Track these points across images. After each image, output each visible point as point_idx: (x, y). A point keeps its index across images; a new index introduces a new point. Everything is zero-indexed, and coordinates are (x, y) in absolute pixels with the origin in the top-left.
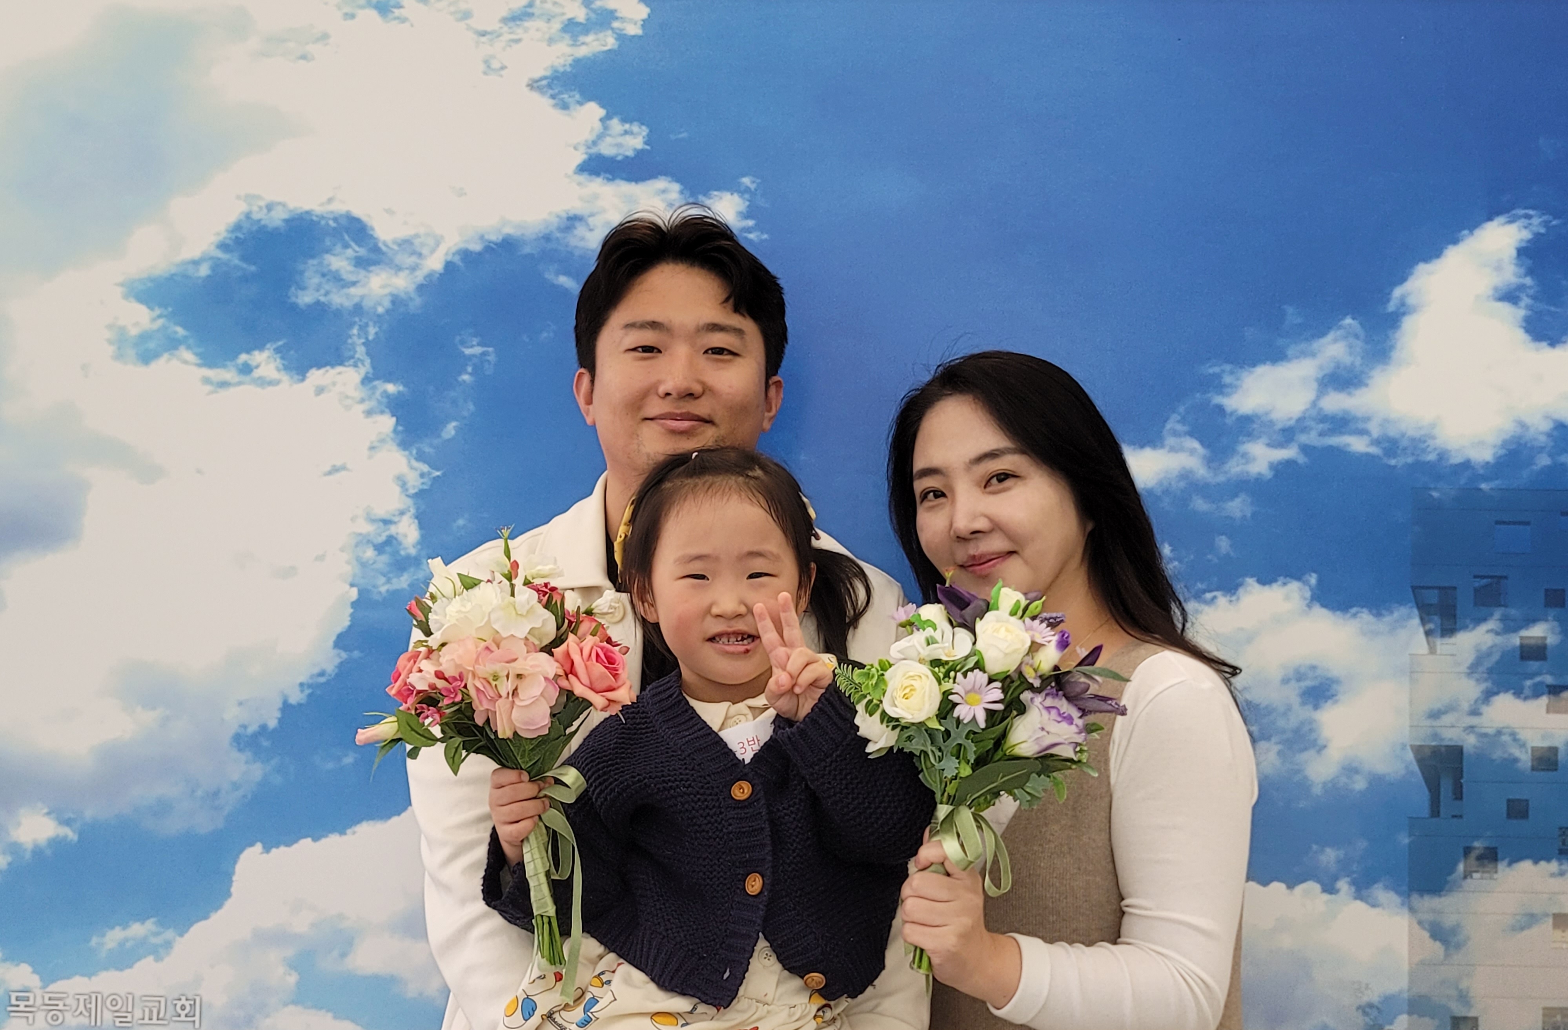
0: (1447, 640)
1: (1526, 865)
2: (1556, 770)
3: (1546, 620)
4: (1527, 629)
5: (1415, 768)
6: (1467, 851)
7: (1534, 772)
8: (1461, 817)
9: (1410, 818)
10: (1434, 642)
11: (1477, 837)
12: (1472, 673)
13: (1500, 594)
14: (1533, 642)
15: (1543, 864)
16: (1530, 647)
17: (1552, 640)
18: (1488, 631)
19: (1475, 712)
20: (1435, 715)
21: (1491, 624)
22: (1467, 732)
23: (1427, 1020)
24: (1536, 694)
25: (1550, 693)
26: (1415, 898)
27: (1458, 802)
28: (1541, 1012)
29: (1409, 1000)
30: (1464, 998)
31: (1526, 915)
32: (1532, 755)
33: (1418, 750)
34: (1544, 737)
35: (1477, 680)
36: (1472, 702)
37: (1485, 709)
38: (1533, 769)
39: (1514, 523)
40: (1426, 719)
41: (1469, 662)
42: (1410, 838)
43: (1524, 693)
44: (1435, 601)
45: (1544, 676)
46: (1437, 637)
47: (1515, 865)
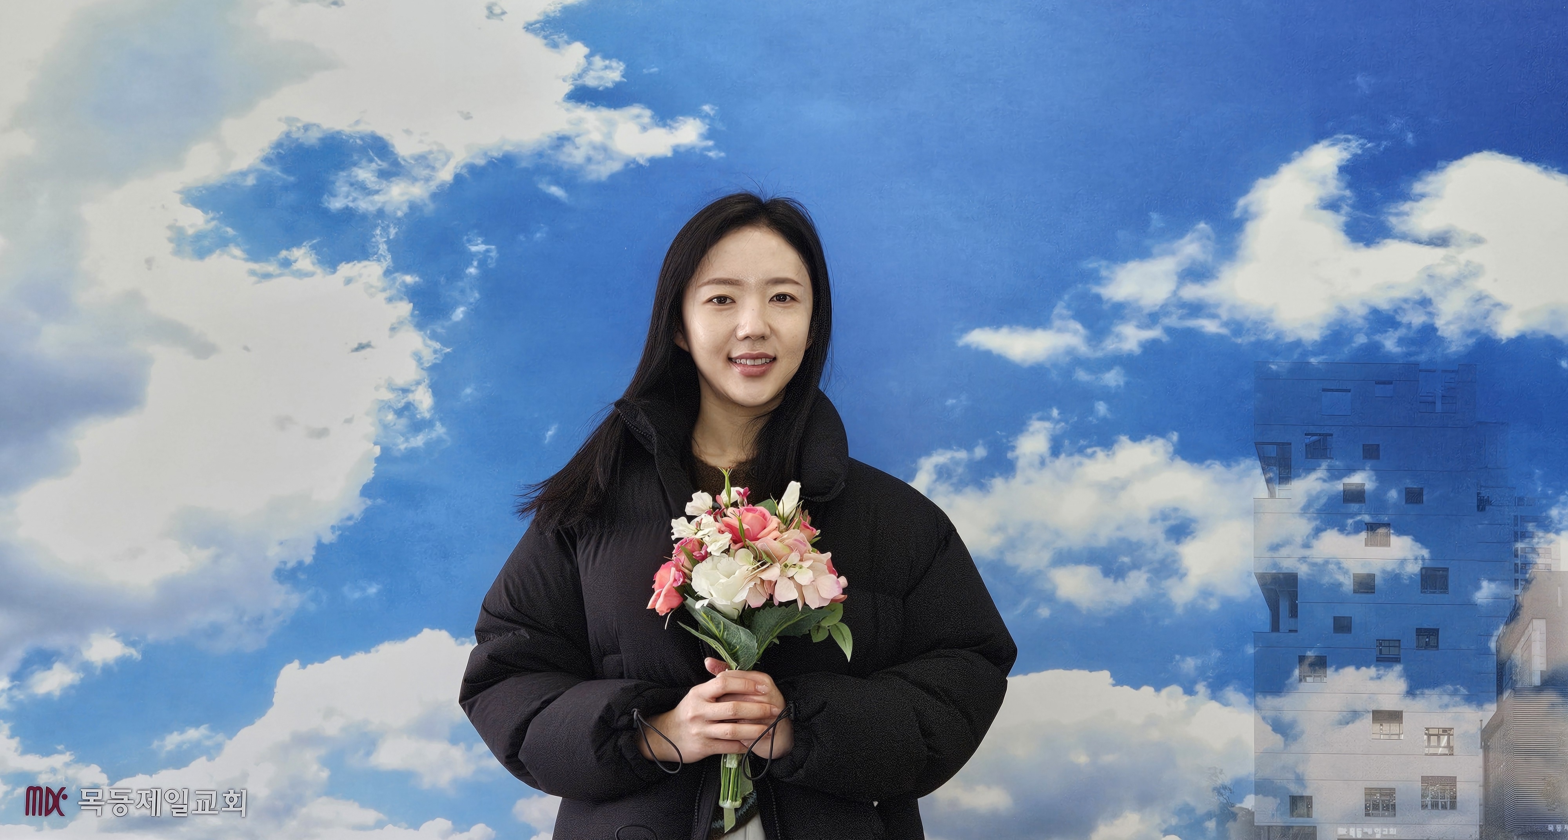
0: (1283, 487)
1: (1350, 671)
2: (1373, 592)
3: (1365, 470)
4: (1348, 477)
5: (1259, 591)
6: (1302, 659)
7: (1356, 595)
9: (1254, 632)
10: (1274, 488)
11: (1310, 648)
12: (1305, 513)
13: (1326, 449)
14: (1354, 487)
15: (1364, 669)
16: (1352, 492)
17: (1369, 486)
18: (1316, 479)
19: (1307, 546)
20: (1275, 548)
21: (1321, 473)
22: (1301, 561)
23: (1270, 799)
24: (1357, 530)
25: (1368, 530)
26: (1260, 699)
27: (1293, 619)
28: (1364, 792)
29: (1255, 782)
30: (1300, 780)
31: (1350, 711)
32: (1354, 579)
33: (1261, 577)
34: (1363, 566)
35: (1309, 519)
36: (1305, 537)
37: (1315, 543)
38: (1355, 592)
39: (1337, 390)
40: (1268, 551)
41: (1302, 504)
42: (1254, 649)
43: (1347, 530)
44: (1274, 455)
45: (1363, 515)
46: (1276, 484)
47: (1341, 671)
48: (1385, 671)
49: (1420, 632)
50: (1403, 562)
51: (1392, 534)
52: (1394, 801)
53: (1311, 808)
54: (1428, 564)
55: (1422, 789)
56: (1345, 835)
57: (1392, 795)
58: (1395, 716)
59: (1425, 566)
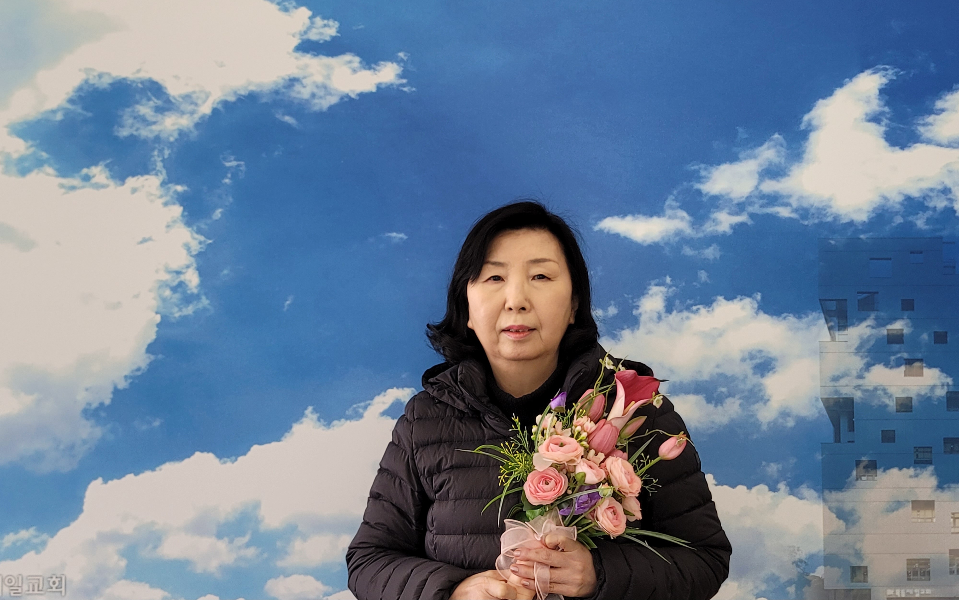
0: (841, 332)
1: (894, 471)
2: (911, 411)
3: (903, 319)
4: (891, 325)
5: (825, 412)
6: (858, 463)
7: (898, 413)
8: (853, 442)
9: (821, 443)
10: (834, 334)
11: (864, 455)
12: (858, 352)
13: (874, 303)
14: (895, 332)
15: (905, 469)
16: (893, 335)
17: (906, 331)
18: (867, 326)
19: (860, 377)
20: (836, 379)
21: (869, 322)
22: (856, 389)
23: (836, 569)
24: (898, 365)
25: (906, 364)
26: (826, 493)
27: (851, 433)
28: (906, 562)
29: (825, 557)
30: (858, 554)
31: (895, 502)
32: (896, 402)
33: (826, 401)
34: (903, 391)
35: (862, 357)
36: (859, 371)
37: (866, 374)
38: (897, 411)
39: (881, 259)
40: (830, 382)
41: (856, 346)
42: (822, 456)
43: (890, 364)
44: (834, 308)
45: (902, 353)
46: (836, 330)
47: (888, 471)
48: (921, 470)
49: (947, 441)
50: (933, 387)
51: (925, 367)
52: (929, 569)
53: (866, 576)
54: (952, 389)
55: (950, 560)
56: (891, 595)
57: (927, 564)
58: (929, 505)
59: (950, 390)
